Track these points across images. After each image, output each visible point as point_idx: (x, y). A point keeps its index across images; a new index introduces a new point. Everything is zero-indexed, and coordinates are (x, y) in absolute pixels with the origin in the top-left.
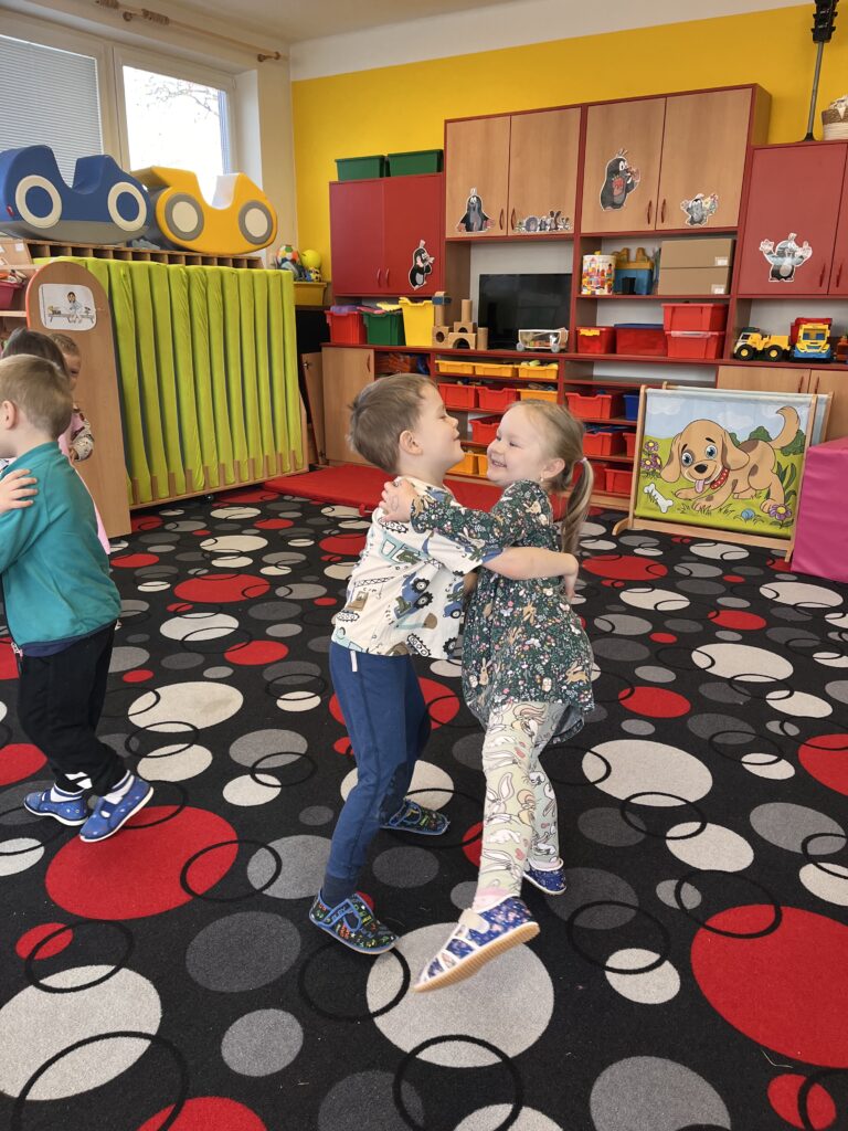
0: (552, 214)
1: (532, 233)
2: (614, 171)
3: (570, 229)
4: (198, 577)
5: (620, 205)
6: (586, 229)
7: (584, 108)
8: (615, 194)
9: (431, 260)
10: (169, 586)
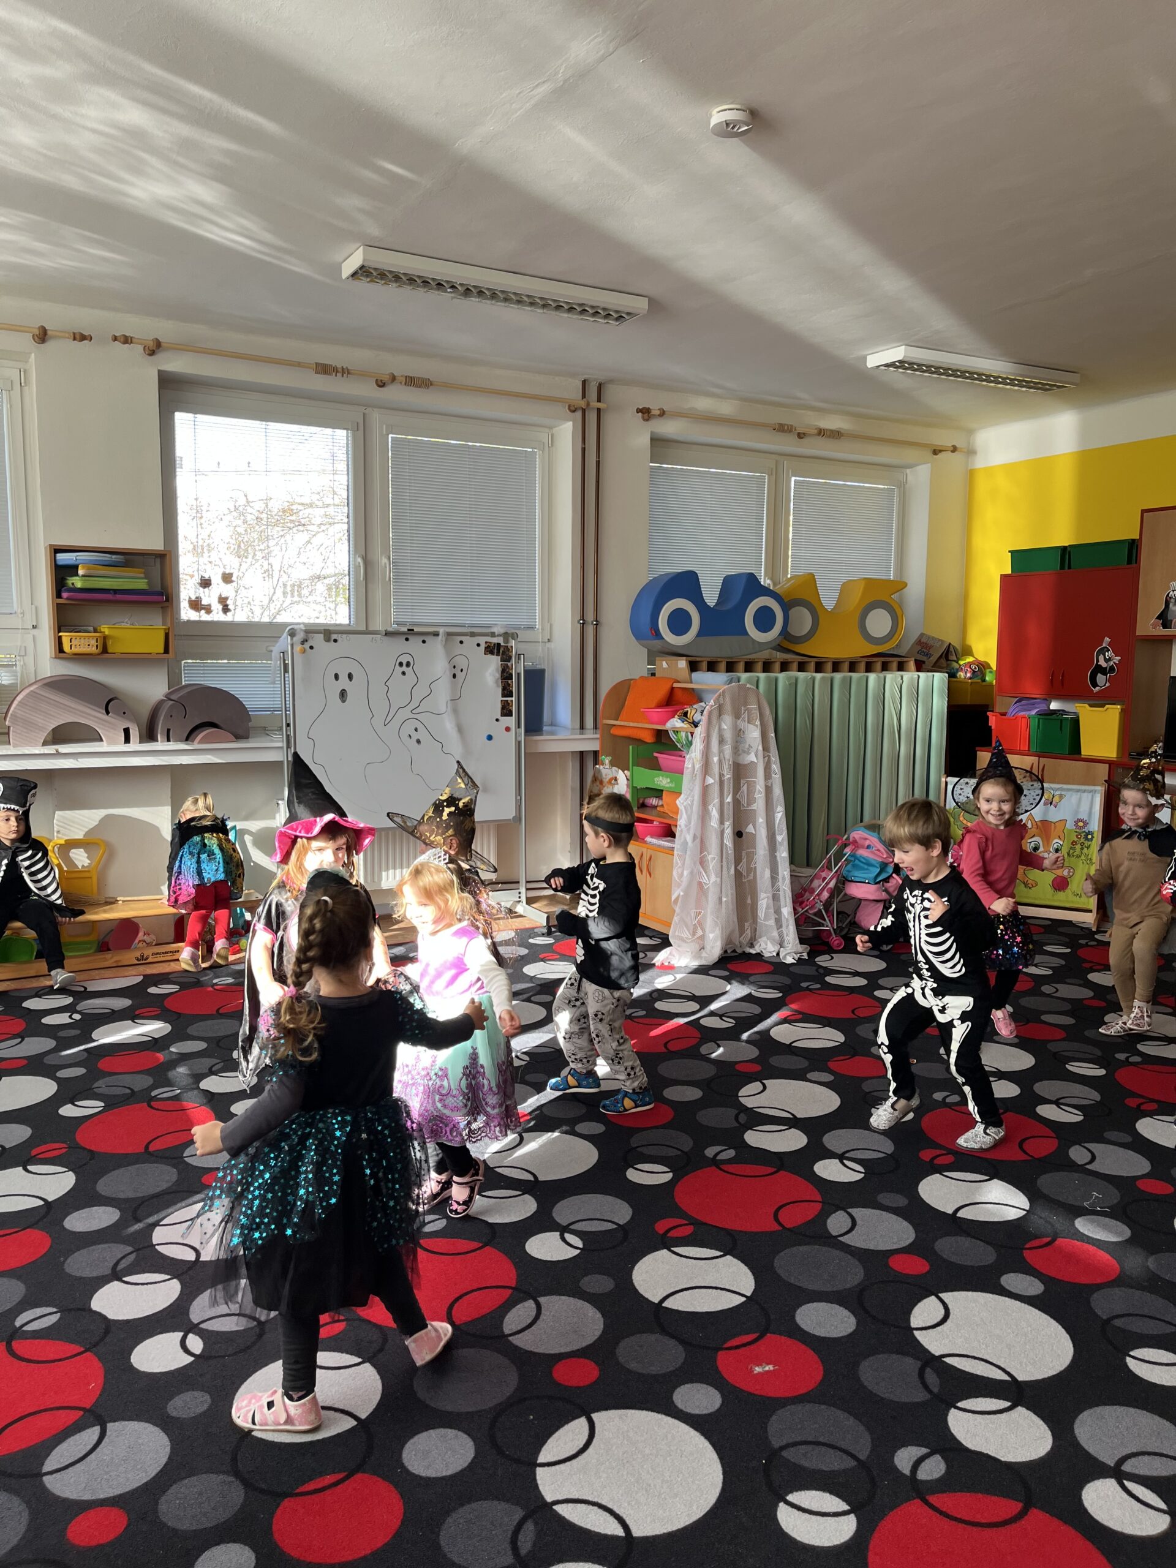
4: (811, 990)
9: (1117, 659)
10: (781, 995)
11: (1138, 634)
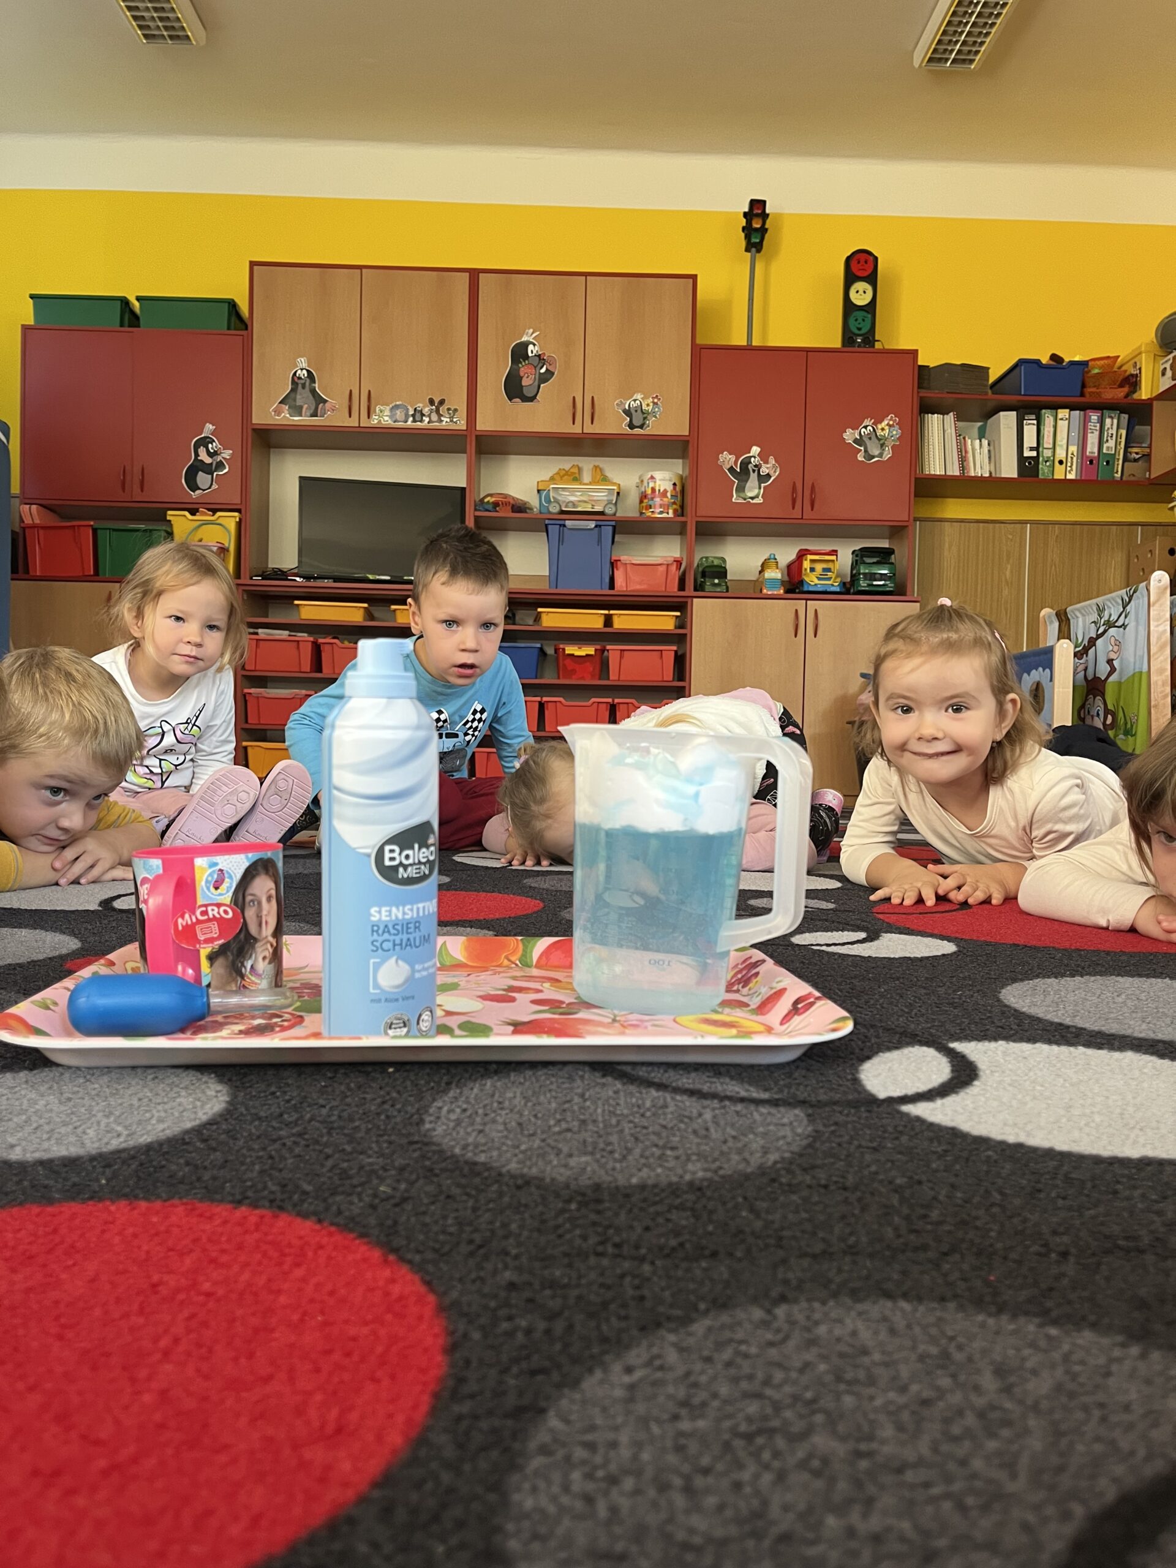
0: (432, 402)
1: (400, 424)
2: (520, 353)
3: (461, 424)
5: (532, 399)
6: (484, 424)
7: (474, 275)
8: (524, 384)
9: (227, 454)
11: (254, 422)
